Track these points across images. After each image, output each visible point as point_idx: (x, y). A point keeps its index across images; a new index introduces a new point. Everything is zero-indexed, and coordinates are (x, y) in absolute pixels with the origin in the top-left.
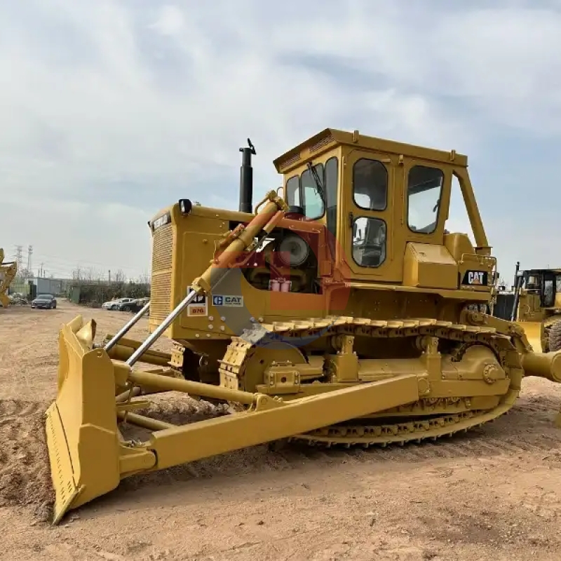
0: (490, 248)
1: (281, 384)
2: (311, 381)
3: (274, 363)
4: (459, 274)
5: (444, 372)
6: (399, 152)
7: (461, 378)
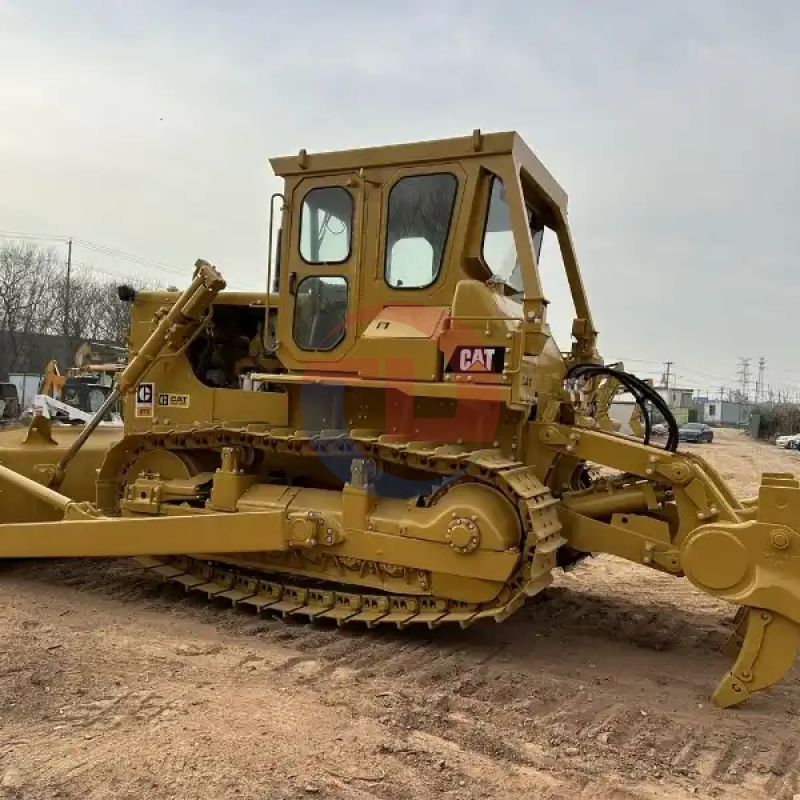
0: (545, 303)
1: (140, 500)
2: (178, 502)
3: (143, 474)
4: (441, 356)
5: (374, 519)
6: (355, 165)
7: (405, 533)
